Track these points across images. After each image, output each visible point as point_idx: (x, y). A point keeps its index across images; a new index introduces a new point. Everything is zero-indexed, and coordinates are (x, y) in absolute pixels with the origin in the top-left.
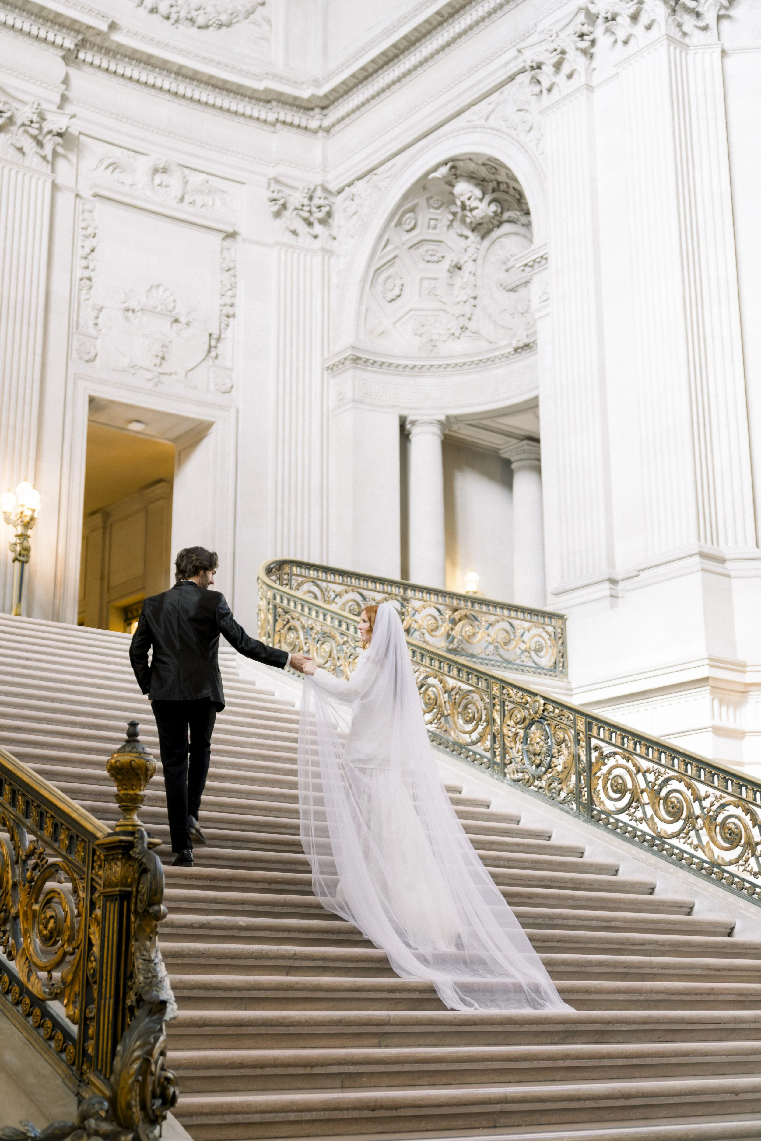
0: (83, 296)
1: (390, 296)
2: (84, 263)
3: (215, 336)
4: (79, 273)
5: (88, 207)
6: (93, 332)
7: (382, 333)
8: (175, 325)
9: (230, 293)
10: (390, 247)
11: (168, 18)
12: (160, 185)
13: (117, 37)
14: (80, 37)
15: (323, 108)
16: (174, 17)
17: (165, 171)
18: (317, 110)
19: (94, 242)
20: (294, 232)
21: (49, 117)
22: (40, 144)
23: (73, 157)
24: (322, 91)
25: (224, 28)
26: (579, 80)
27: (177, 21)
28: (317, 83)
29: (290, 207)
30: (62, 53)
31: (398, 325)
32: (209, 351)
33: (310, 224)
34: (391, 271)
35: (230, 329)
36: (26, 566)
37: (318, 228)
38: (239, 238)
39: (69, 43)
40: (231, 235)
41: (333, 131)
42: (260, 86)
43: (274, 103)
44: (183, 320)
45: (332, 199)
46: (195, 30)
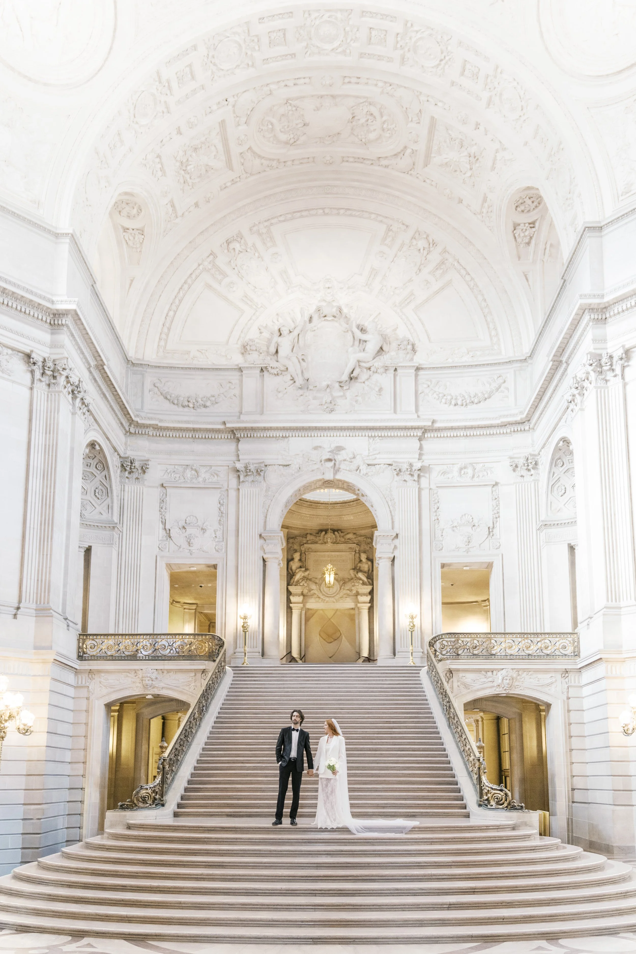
0: (436, 526)
1: (561, 494)
2: (435, 514)
3: (491, 527)
4: (434, 518)
5: (435, 492)
6: (441, 539)
7: (559, 510)
8: (473, 528)
9: (496, 509)
10: (555, 475)
11: (462, 405)
12: (464, 474)
13: (437, 425)
14: (423, 430)
15: (529, 421)
16: (464, 404)
17: (465, 468)
18: (526, 422)
19: (438, 504)
20: (522, 476)
21: (414, 465)
22: (412, 475)
23: (427, 475)
24: (524, 416)
25: (488, 400)
26: (579, 406)
27: (466, 405)
28: (521, 413)
29: (519, 466)
30: (418, 438)
31: (566, 505)
32: (489, 534)
33: (529, 470)
34: (559, 484)
35: (498, 523)
36: (413, 633)
37: (533, 472)
38: (499, 485)
39: (419, 434)
40: (497, 484)
41: (535, 428)
42: (498, 422)
43: (508, 426)
44: (476, 525)
45: (536, 458)
46: (475, 405)
